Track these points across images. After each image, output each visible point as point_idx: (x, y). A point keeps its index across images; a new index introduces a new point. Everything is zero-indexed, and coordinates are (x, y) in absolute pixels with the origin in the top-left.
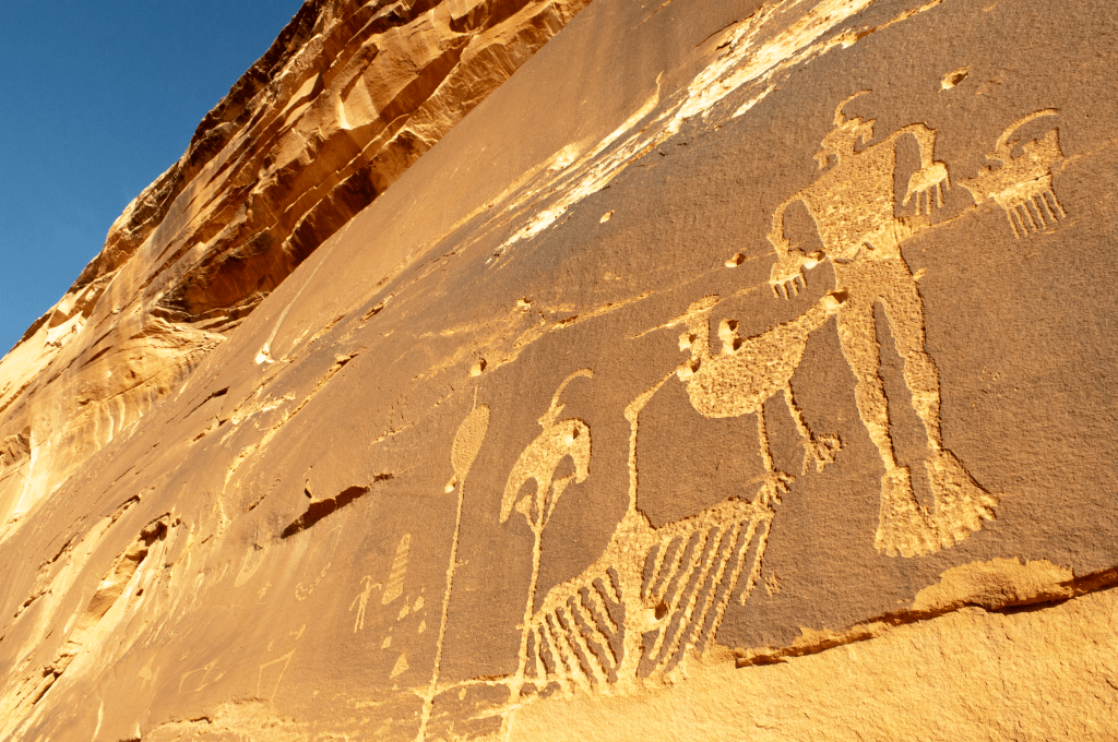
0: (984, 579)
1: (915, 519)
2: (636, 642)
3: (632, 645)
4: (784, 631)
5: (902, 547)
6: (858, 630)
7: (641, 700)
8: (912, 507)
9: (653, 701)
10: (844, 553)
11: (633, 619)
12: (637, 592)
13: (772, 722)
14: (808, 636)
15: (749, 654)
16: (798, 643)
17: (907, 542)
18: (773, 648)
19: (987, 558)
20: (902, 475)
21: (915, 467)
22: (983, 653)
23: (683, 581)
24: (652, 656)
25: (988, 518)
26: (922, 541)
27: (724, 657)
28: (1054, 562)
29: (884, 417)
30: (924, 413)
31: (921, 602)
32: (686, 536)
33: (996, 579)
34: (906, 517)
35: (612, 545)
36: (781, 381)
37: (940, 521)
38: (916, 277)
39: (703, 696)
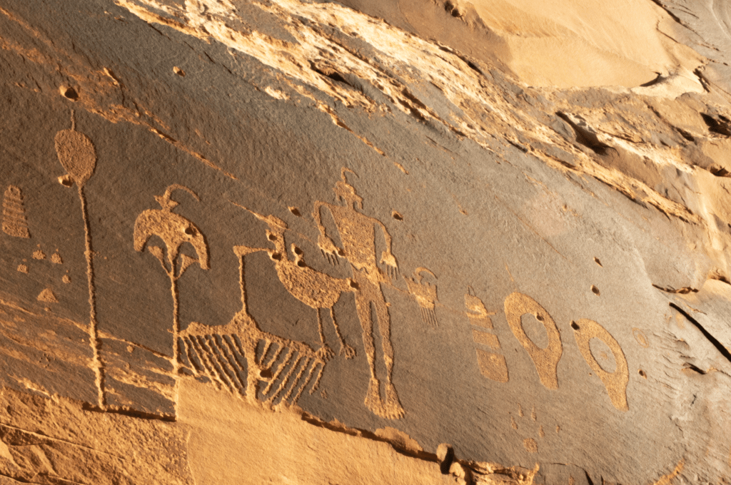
0: (397, 436)
1: (378, 402)
2: (254, 382)
3: (251, 382)
4: (327, 416)
5: (374, 409)
6: (354, 430)
7: (258, 411)
8: (378, 396)
9: (264, 414)
10: (353, 398)
11: (252, 369)
12: (253, 357)
13: (315, 448)
14: (336, 422)
15: (311, 417)
16: (332, 423)
17: (375, 408)
18: (321, 419)
19: (400, 430)
20: (376, 382)
21: (382, 383)
22: (390, 460)
23: (280, 367)
24: (264, 392)
25: (402, 417)
26: (380, 411)
27: (299, 412)
28: (418, 443)
29: (372, 354)
30: (387, 364)
31: (377, 432)
32: (281, 346)
33: (401, 438)
34: (376, 399)
35: (233, 321)
36: (328, 303)
37: (387, 408)
38: (387, 304)
39: (287, 423)
